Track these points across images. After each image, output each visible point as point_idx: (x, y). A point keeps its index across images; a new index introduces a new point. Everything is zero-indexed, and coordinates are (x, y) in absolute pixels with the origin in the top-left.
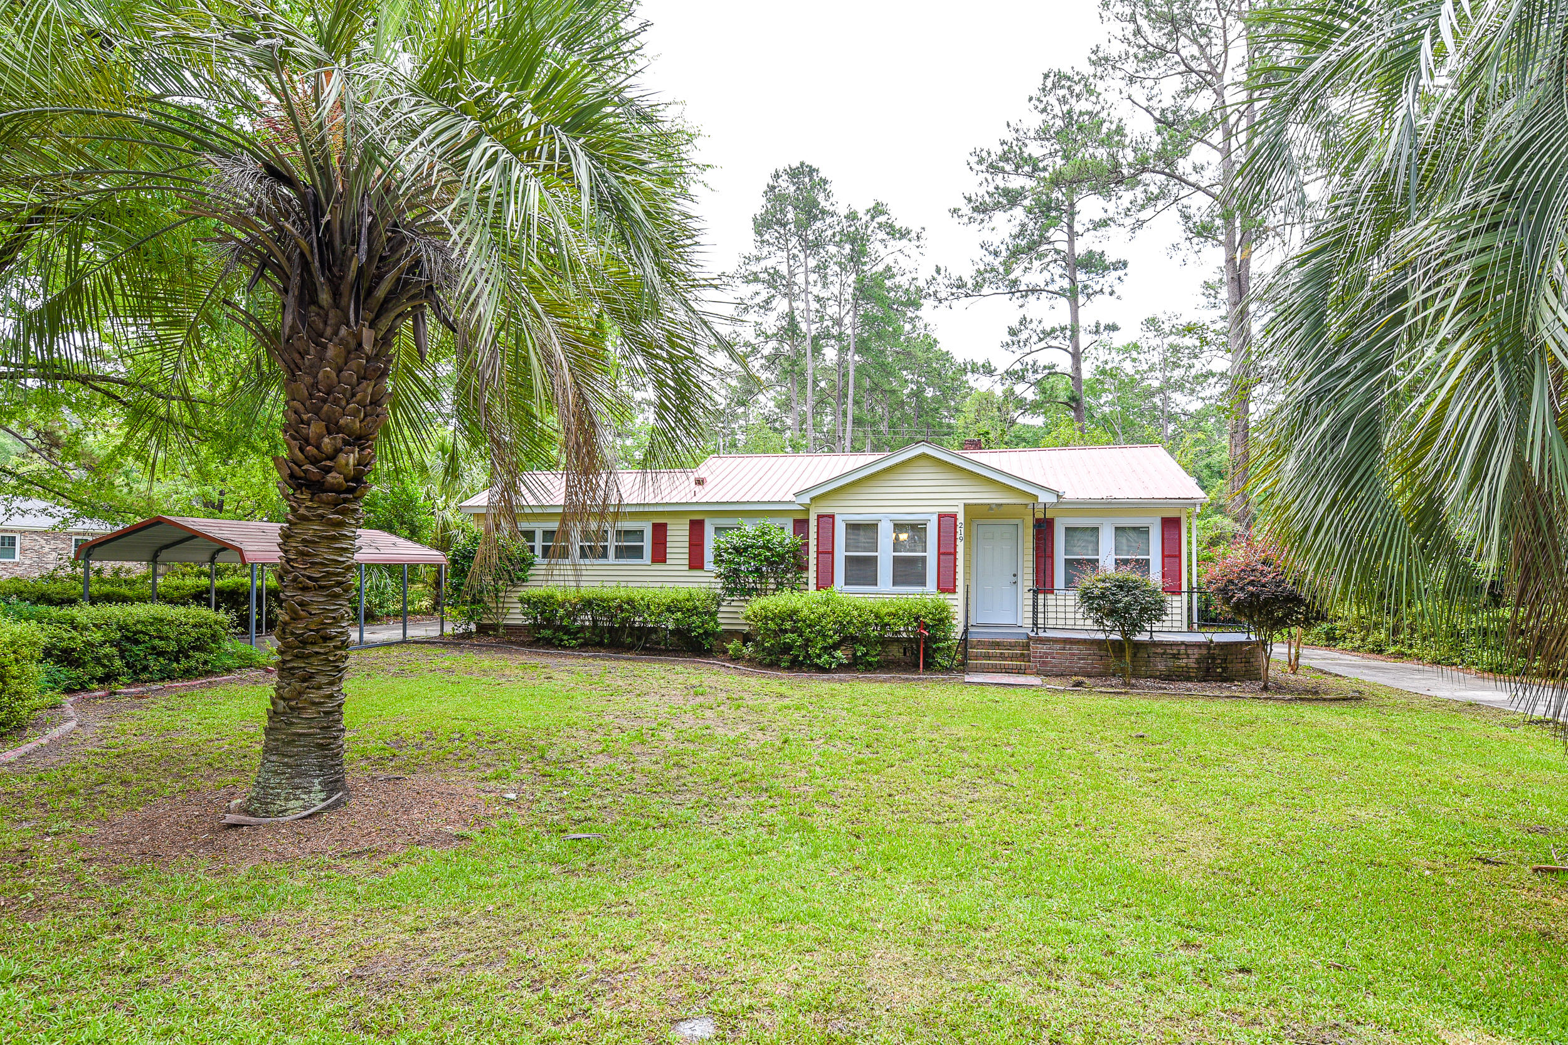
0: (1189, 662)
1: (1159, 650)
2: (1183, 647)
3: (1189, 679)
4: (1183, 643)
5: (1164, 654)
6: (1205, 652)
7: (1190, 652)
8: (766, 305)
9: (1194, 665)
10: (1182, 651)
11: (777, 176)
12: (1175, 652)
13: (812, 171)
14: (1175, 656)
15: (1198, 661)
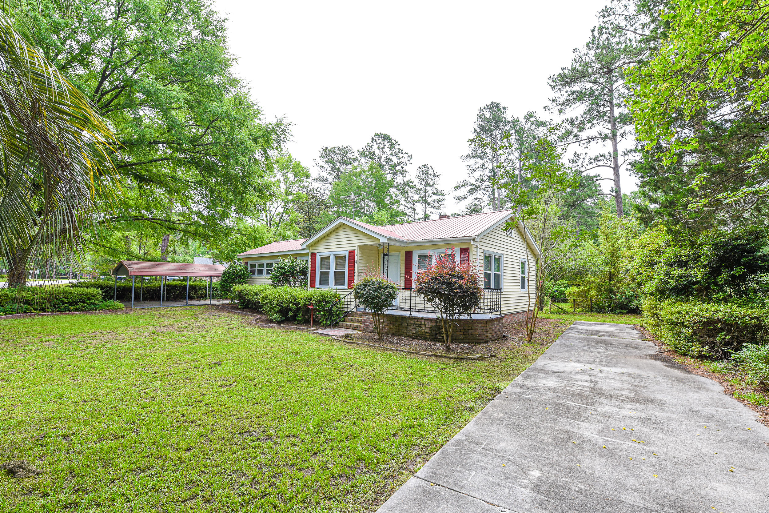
0: (425, 329)
1: (412, 322)
2: (423, 321)
3: (425, 339)
4: (422, 318)
5: (414, 324)
6: (434, 324)
7: (426, 323)
8: (483, 167)
9: (428, 331)
10: (423, 323)
11: (481, 110)
12: (419, 323)
13: (498, 105)
14: (419, 326)
15: (431, 329)
